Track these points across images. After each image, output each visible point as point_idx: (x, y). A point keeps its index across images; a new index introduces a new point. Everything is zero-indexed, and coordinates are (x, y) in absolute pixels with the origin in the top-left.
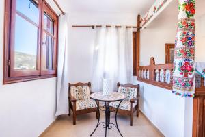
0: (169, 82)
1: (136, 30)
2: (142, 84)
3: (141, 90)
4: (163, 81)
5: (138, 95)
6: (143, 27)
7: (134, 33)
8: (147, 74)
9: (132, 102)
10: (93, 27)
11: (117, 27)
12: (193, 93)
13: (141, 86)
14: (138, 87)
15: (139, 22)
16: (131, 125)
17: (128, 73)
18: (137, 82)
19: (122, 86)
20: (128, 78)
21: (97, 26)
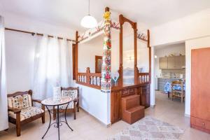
0: (99, 84)
1: (75, 43)
2: (81, 86)
3: (80, 91)
4: (95, 84)
5: (78, 95)
6: (81, 43)
7: (73, 45)
8: (84, 79)
9: (75, 102)
10: (33, 34)
11: (59, 38)
12: (110, 90)
13: (80, 88)
14: (78, 89)
15: (77, 37)
16: (75, 119)
17: (69, 78)
18: (76, 85)
19: (65, 89)
20: (69, 82)
21: (38, 34)
